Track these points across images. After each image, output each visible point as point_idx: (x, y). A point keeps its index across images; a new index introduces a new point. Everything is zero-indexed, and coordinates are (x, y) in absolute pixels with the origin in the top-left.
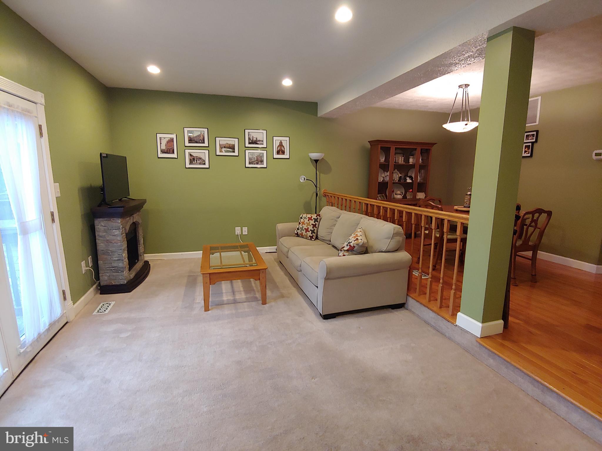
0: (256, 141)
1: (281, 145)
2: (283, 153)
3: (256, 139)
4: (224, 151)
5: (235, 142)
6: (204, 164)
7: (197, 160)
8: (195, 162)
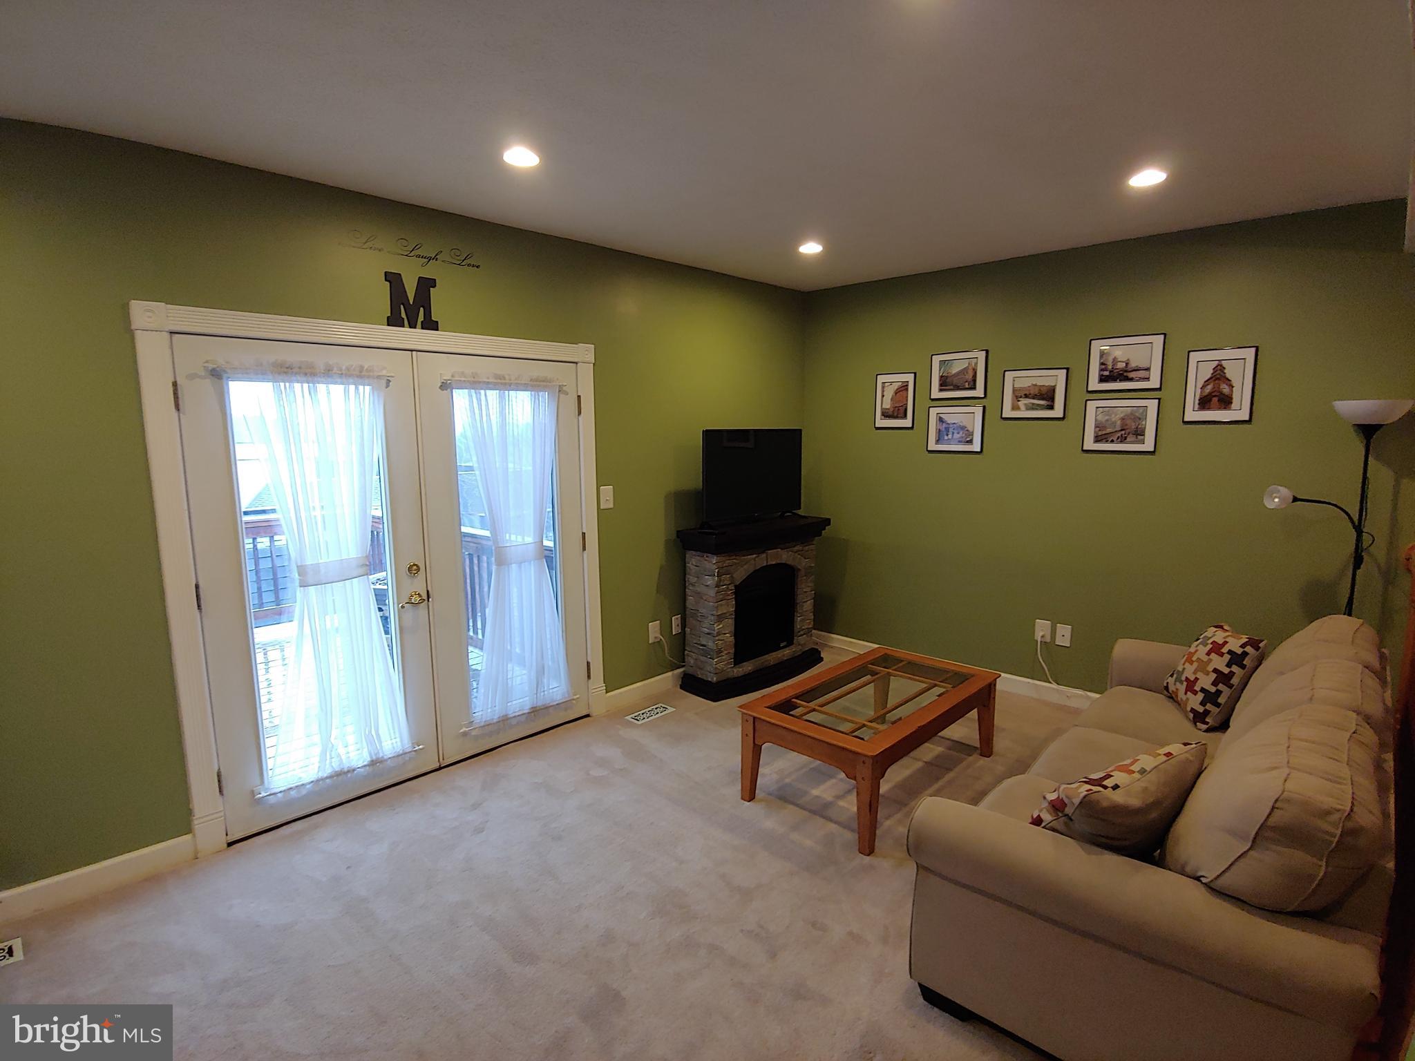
0: (1126, 371)
1: (1219, 375)
2: (1226, 402)
3: (1127, 364)
4: (1023, 407)
5: (1058, 379)
6: (970, 442)
7: (954, 431)
8: (950, 436)
